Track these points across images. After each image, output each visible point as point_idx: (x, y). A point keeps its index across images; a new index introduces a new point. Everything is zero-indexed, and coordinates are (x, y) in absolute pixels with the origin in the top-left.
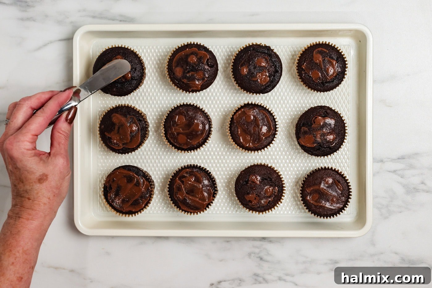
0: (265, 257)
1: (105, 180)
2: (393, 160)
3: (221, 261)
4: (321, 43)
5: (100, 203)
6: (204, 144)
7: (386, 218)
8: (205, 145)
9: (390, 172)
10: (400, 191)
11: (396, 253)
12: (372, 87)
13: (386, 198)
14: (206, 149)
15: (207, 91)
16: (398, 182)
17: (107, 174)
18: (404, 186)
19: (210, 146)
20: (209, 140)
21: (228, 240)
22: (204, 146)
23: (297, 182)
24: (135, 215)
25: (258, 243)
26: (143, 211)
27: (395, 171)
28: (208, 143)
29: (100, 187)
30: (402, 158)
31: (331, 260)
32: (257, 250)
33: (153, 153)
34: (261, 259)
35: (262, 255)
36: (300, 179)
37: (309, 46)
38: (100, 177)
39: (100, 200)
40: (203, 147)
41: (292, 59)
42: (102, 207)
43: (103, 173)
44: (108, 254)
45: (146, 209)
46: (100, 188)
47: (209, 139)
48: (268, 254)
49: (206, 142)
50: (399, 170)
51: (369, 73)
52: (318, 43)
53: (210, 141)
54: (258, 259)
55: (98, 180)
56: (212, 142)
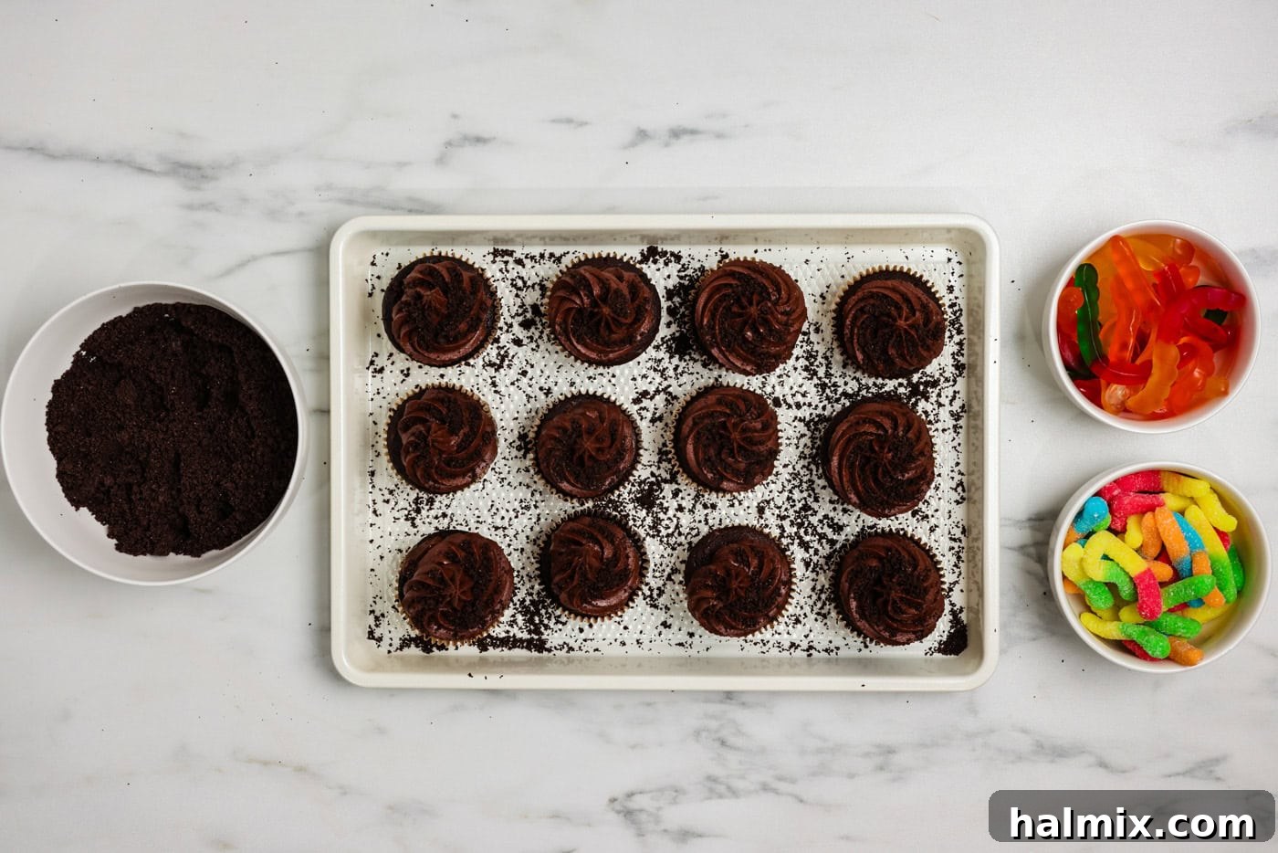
0: (732, 740)
3: (634, 747)
4: (891, 268)
6: (622, 484)
11: (1024, 731)
21: (648, 698)
25: (715, 708)
29: (389, 578)
31: (879, 746)
32: (713, 724)
34: (723, 743)
35: (725, 733)
44: (381, 731)
46: (390, 581)
48: (739, 733)
54: (717, 744)
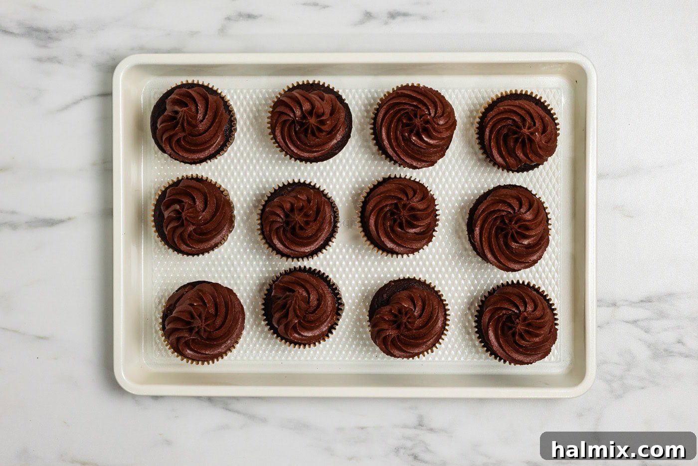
1: (164, 306)
2: (632, 304)
5: (156, 343)
6: (325, 248)
7: (619, 397)
8: (327, 250)
9: (627, 322)
10: (642, 353)
12: (595, 156)
13: (619, 364)
14: (328, 257)
15: (329, 163)
16: (640, 340)
17: (168, 295)
18: (650, 346)
19: (334, 251)
20: (333, 242)
22: (324, 251)
23: (472, 304)
24: (213, 362)
26: (226, 355)
27: (635, 322)
28: (330, 246)
29: (156, 317)
30: (648, 300)
33: (242, 263)
36: (476, 298)
37: (500, 96)
38: (157, 301)
39: (157, 338)
40: (323, 253)
41: (469, 117)
42: (159, 350)
43: (162, 295)
45: (231, 351)
46: (156, 319)
47: (334, 240)
49: (328, 244)
50: (642, 320)
51: (591, 133)
52: (514, 92)
53: (334, 244)
55: (154, 306)
56: (338, 245)
